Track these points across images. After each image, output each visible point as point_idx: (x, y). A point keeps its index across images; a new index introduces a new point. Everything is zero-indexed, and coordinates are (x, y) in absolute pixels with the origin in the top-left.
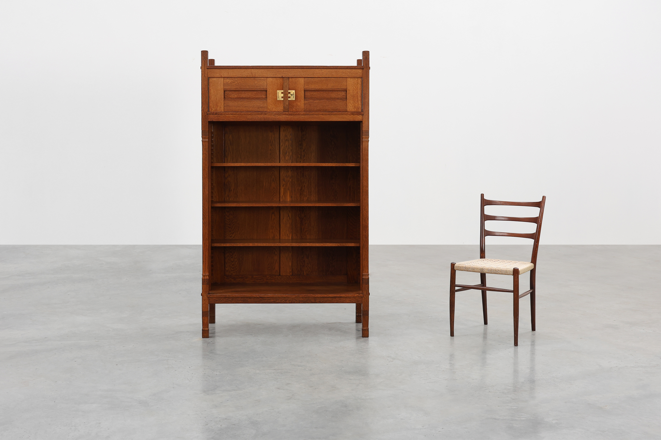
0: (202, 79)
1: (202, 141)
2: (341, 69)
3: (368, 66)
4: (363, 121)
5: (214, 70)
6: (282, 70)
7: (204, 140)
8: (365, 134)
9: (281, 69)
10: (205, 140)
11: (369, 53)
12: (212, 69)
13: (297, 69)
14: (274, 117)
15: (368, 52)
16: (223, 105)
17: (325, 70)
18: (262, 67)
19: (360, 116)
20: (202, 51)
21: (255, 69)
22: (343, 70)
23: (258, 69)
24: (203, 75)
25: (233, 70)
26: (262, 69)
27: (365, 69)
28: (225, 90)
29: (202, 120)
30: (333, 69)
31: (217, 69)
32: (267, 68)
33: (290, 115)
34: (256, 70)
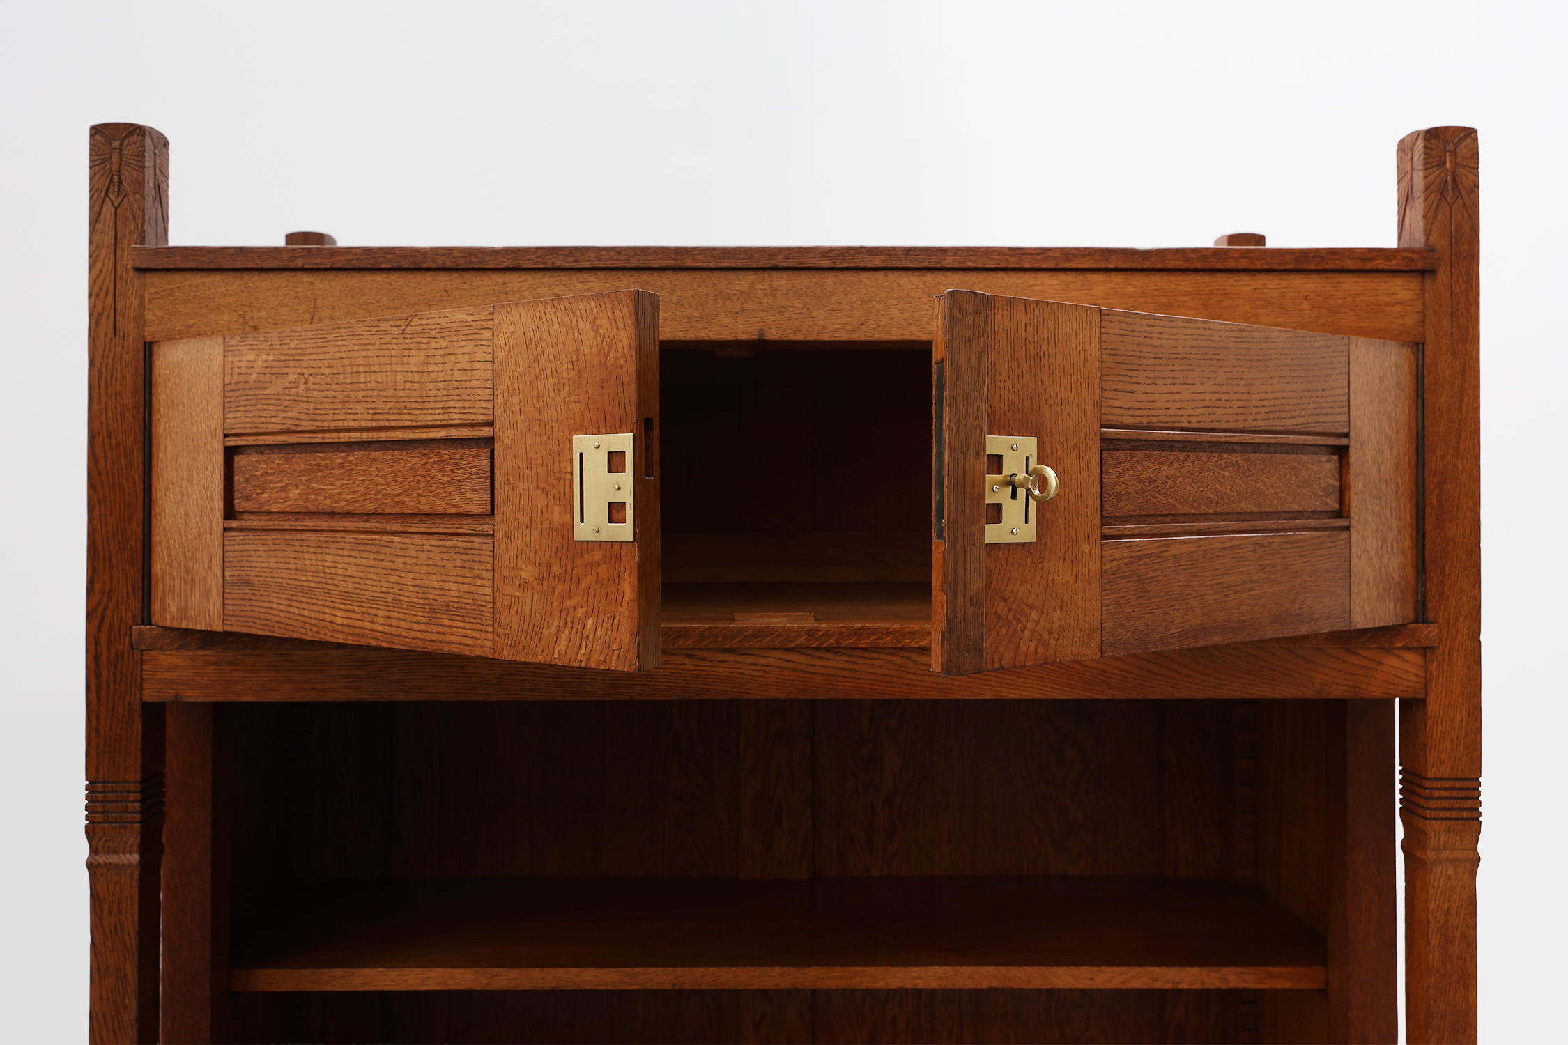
0: (99, 354)
1: (90, 865)
2: (1245, 278)
3: (1464, 247)
4: (1431, 700)
5: (196, 279)
6: (761, 284)
7: (101, 859)
8: (1446, 804)
9: (751, 277)
10: (113, 859)
11: (1476, 139)
12: (178, 277)
13: (880, 276)
14: (689, 665)
15: (1469, 135)
16: (218, 572)
17: (1117, 279)
18: (592, 256)
19: (1409, 656)
20: (99, 132)
21: (538, 275)
22: (1259, 281)
23: (564, 278)
24: (106, 326)
25: (354, 280)
26: (591, 277)
27: (1442, 276)
28: (232, 442)
29: (94, 696)
30: (1178, 278)
31: (218, 278)
32: (635, 263)
33: (828, 650)
34: (547, 279)
